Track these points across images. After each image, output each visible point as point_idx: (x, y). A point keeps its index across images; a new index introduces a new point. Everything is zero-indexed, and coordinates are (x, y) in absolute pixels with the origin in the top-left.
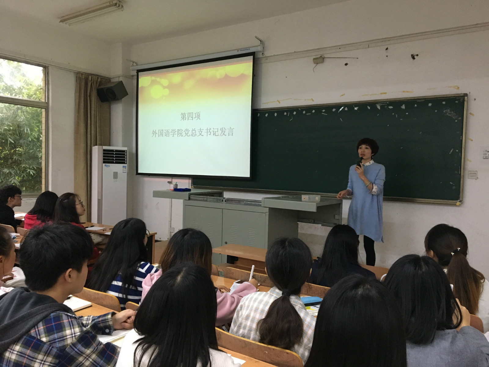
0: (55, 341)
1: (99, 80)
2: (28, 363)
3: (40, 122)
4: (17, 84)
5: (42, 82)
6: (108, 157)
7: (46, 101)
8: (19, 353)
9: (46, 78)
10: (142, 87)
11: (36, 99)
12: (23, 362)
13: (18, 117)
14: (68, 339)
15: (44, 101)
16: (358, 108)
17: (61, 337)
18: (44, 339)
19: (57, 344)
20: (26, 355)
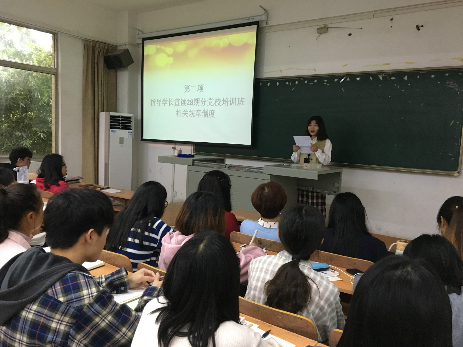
0: (73, 301)
1: (106, 47)
2: (45, 323)
3: (50, 88)
4: (27, 50)
5: (51, 48)
6: (114, 122)
7: (56, 68)
8: (36, 313)
9: (56, 45)
10: (148, 55)
11: (46, 64)
12: (40, 322)
13: (29, 82)
14: (85, 299)
15: (53, 67)
16: (360, 78)
17: (79, 297)
18: (61, 299)
19: (75, 304)
20: (43, 314)
